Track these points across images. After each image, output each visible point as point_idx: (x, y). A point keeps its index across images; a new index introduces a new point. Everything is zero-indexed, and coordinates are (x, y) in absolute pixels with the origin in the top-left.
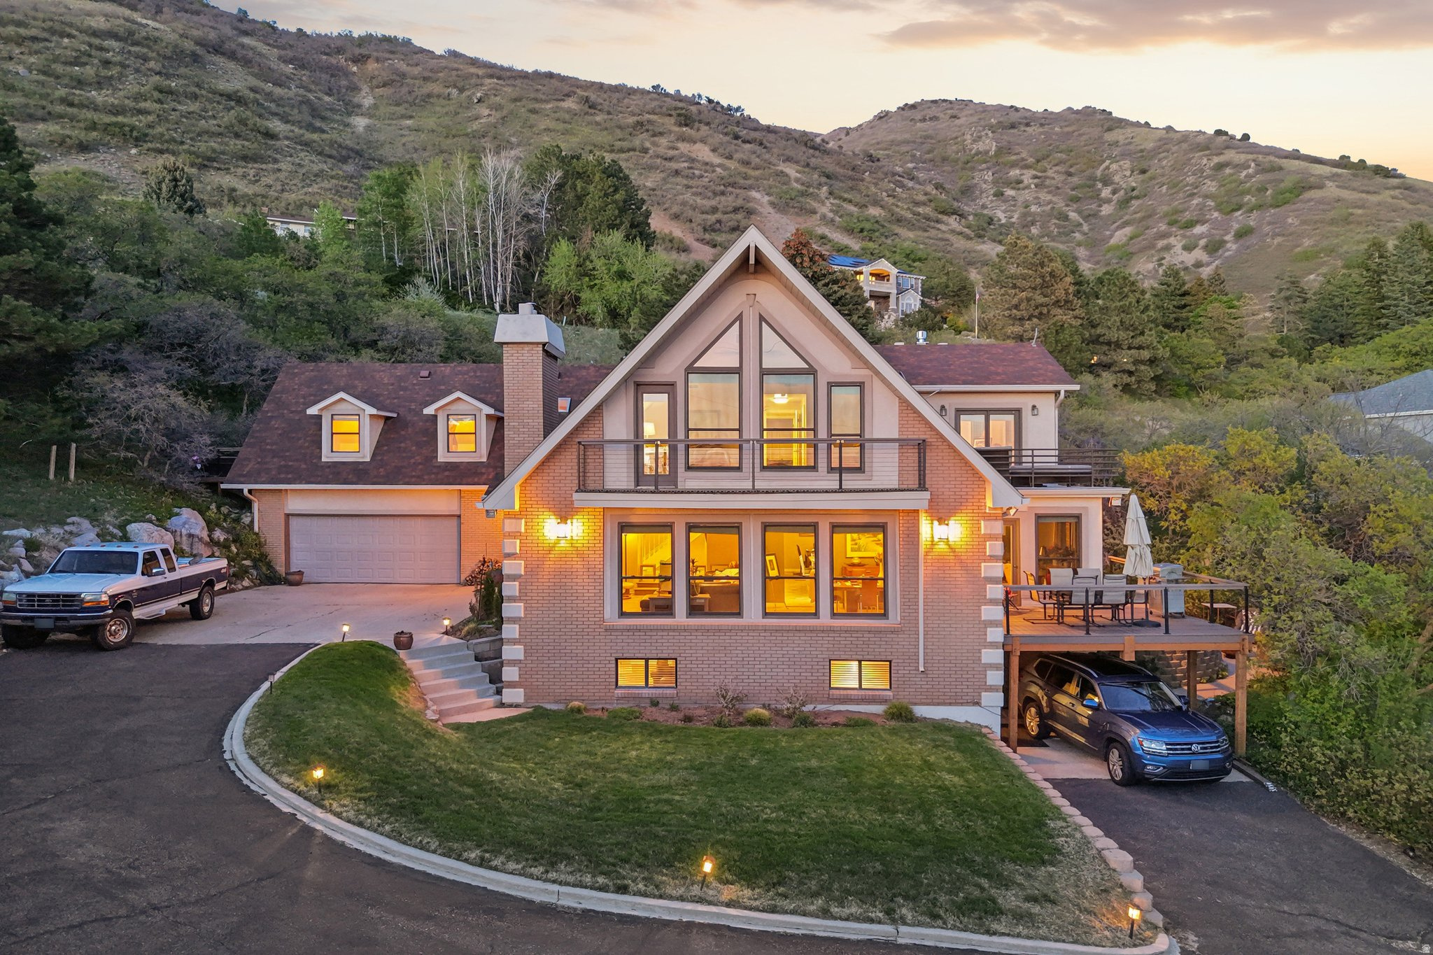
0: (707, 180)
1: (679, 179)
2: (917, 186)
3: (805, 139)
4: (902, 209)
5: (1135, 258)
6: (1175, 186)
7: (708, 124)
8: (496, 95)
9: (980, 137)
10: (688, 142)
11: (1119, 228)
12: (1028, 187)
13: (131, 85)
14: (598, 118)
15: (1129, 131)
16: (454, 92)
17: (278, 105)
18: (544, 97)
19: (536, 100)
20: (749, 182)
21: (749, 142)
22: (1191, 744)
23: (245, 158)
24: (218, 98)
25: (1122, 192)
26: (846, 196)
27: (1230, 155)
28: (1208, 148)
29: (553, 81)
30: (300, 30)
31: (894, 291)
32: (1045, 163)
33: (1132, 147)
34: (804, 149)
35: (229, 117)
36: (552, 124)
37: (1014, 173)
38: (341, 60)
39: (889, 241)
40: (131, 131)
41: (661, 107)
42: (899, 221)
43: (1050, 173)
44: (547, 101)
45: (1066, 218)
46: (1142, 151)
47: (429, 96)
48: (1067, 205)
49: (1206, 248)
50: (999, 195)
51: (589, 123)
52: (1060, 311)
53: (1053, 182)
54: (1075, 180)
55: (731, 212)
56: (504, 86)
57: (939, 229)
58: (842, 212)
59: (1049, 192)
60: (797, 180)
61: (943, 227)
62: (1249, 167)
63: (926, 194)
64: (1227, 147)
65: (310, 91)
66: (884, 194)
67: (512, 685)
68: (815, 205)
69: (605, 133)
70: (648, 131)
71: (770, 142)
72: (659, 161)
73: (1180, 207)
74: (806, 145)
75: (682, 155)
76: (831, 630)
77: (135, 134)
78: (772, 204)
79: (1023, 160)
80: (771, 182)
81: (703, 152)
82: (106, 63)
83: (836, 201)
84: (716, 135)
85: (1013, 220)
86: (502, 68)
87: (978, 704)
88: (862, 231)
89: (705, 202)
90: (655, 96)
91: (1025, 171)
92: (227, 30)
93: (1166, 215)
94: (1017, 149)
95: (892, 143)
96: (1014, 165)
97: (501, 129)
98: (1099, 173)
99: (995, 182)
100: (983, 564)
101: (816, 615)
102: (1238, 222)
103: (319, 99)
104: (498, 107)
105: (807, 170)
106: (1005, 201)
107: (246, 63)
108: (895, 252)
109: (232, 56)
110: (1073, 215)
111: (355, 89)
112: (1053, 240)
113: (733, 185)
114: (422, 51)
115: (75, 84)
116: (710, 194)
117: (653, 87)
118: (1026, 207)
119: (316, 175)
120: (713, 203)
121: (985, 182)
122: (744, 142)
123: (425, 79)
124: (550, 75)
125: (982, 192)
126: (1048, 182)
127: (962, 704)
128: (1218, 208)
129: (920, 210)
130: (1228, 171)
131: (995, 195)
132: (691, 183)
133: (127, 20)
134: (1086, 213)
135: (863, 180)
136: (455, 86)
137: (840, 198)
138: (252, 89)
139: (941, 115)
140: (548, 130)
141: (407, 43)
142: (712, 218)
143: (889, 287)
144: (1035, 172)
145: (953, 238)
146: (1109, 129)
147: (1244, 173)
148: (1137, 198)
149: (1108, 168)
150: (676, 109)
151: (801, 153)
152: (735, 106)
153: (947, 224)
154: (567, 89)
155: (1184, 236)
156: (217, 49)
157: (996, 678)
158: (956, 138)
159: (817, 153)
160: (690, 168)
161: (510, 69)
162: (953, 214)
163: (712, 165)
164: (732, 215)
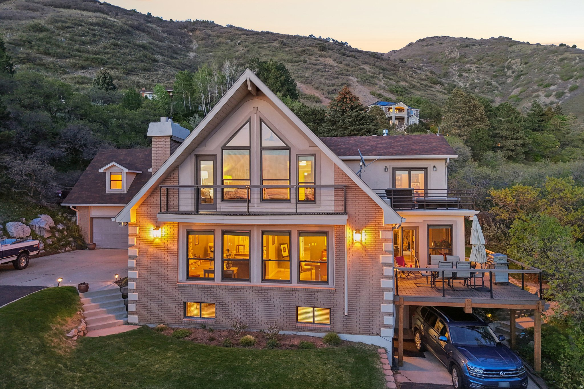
0: (331, 72)
1: (319, 73)
2: (423, 72)
3: (374, 54)
4: (416, 82)
5: (522, 100)
6: (541, 69)
7: (332, 50)
8: (246, 42)
9: (452, 51)
10: (324, 57)
11: (514, 89)
12: (474, 72)
13: (103, 43)
14: (286, 49)
15: (520, 46)
16: (229, 41)
17: (160, 49)
18: (265, 42)
19: (262, 43)
20: (349, 73)
21: (350, 57)
22: (500, 371)
23: (145, 70)
24: (136, 47)
25: (517, 72)
26: (391, 77)
27: (567, 55)
28: (556, 52)
29: (269, 35)
30: (171, 20)
31: (407, 116)
32: (481, 61)
33: (521, 53)
34: (373, 58)
35: (139, 54)
36: (267, 52)
37: (468, 66)
38: (186, 30)
39: (409, 96)
40: (101, 61)
41: (313, 44)
42: (414, 87)
43: (484, 65)
44: (266, 43)
45: (491, 84)
46: (526, 54)
47: (219, 43)
48: (492, 79)
49: (555, 95)
50: (461, 75)
51: (283, 51)
52: (478, 123)
53: (485, 69)
54: (495, 68)
55: (340, 86)
56: (249, 38)
57: (431, 90)
58: (389, 84)
59: (483, 74)
60: (369, 72)
61: (434, 90)
62: (576, 59)
63: (426, 76)
64: (566, 51)
65: (172, 43)
66: (408, 76)
67: (133, 313)
68: (376, 81)
69: (289, 55)
70: (307, 53)
71: (358, 56)
72: (311, 65)
73: (543, 78)
74: (374, 57)
75: (321, 63)
76: (296, 290)
77: (103, 62)
78: (358, 81)
79: (471, 60)
80: (358, 72)
81: (330, 61)
82: (94, 35)
83: (387, 80)
84: (335, 54)
85: (467, 86)
86: (249, 31)
87: (378, 334)
88: (397, 92)
89: (330, 82)
90: (311, 39)
91: (472, 65)
92: (142, 21)
93: (536, 82)
94: (469, 55)
95: (414, 55)
96: (467, 63)
97: (247, 55)
98: (506, 64)
99: (459, 71)
100: (381, 256)
101: (289, 281)
102: (571, 84)
103: (176, 46)
104: (246, 46)
105: (374, 67)
106: (463, 78)
107: (149, 33)
108: (411, 100)
109: (143, 31)
110: (494, 83)
111: (190, 42)
112: (485, 94)
113: (342, 74)
114: (217, 25)
115: (82, 43)
116: (332, 78)
117: (310, 36)
118: (473, 80)
119: (172, 76)
120: (333, 82)
121: (454, 70)
122: (347, 56)
123: (218, 37)
124: (268, 33)
125: (453, 75)
126: (483, 69)
127: (369, 334)
128: (561, 78)
129: (424, 82)
130: (566, 62)
131: (458, 76)
132: (324, 74)
133: (104, 18)
134: (500, 82)
135: (398, 71)
136: (229, 39)
137: (388, 78)
138: (150, 43)
139: (435, 43)
140: (266, 55)
141: (212, 23)
142: (332, 88)
143: (404, 114)
144: (477, 65)
145: (438, 94)
146: (511, 46)
147: (574, 62)
148: (523, 75)
149: (510, 62)
150: (319, 44)
151: (371, 60)
152: (344, 42)
153: (435, 88)
154: (275, 38)
155: (545, 91)
156: (138, 28)
157: (390, 320)
158: (442, 52)
159: (379, 60)
160: (324, 68)
161: (252, 31)
162: (438, 84)
163: (333, 67)
164: (341, 87)
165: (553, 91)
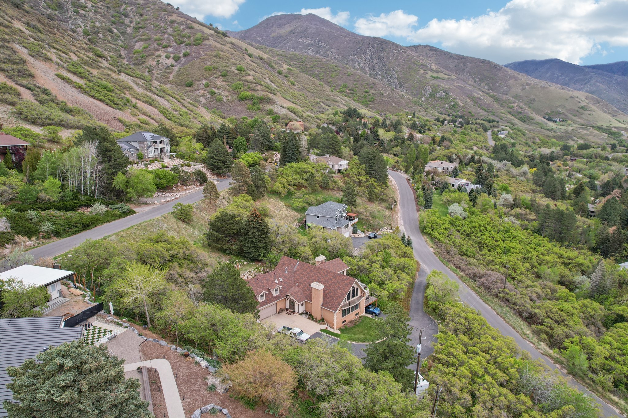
6: (156, 26)
11: (137, 42)
12: (90, 11)
25: (134, 23)
28: (166, 11)
43: (99, 5)
45: (112, 32)
48: (112, 25)
49: (174, 58)
62: (183, 24)
64: (173, 13)
78: (30, 54)
83: (55, 51)
93: (156, 40)
98: (122, 10)
102: (184, 49)
106: (81, 16)
110: (115, 31)
118: (93, 22)
128: (175, 41)
129: (89, 55)
130: (175, 24)
134: (121, 31)
142: (14, 68)
147: (182, 27)
148: (142, 28)
149: (125, 9)
155: (165, 52)
165: (171, 53)
